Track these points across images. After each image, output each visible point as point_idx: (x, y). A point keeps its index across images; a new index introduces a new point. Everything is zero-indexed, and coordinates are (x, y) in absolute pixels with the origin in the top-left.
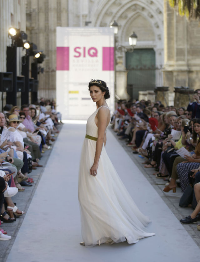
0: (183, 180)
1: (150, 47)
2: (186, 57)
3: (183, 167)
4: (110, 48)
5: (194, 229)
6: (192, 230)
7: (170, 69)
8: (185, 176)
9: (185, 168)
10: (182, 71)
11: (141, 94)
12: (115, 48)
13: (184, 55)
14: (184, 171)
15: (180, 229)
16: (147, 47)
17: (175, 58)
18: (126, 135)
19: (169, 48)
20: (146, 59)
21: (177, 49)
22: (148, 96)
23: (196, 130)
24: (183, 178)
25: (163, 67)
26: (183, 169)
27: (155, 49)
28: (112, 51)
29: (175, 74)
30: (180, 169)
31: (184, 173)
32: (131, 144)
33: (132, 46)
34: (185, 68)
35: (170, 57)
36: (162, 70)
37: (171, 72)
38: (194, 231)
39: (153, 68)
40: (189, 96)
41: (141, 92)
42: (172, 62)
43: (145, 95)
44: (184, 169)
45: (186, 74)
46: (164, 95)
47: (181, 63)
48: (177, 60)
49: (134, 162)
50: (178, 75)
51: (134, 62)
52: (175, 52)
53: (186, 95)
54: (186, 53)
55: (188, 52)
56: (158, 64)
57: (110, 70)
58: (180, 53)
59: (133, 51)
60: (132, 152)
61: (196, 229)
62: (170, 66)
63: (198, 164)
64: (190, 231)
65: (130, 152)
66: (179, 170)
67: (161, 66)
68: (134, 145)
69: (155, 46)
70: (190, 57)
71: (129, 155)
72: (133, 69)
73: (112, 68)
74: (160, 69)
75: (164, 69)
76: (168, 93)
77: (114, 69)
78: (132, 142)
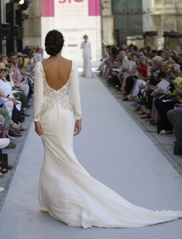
0: (177, 126)
7: (157, 13)
10: (170, 15)
11: (129, 40)
14: (178, 116)
15: (176, 177)
20: (132, 3)
22: (136, 41)
24: (177, 124)
25: (151, 11)
26: (177, 115)
29: (163, 18)
30: (174, 114)
31: (178, 119)
32: (121, 91)
34: (173, 11)
35: (157, 1)
36: (150, 14)
37: (159, 16)
39: (140, 12)
40: (179, 40)
41: (129, 38)
42: (160, 6)
43: (132, 40)
44: (178, 114)
45: (174, 17)
46: (153, 40)
47: (168, 6)
48: (165, 4)
49: (125, 109)
50: (166, 19)
51: (120, 7)
53: (176, 40)
56: (145, 8)
57: (96, 15)
60: (122, 100)
62: (158, 9)
67: (148, 10)
68: (124, 92)
71: (119, 102)
72: (120, 14)
73: (98, 13)
75: (151, 13)
76: (157, 38)
77: (101, 15)
78: (121, 89)
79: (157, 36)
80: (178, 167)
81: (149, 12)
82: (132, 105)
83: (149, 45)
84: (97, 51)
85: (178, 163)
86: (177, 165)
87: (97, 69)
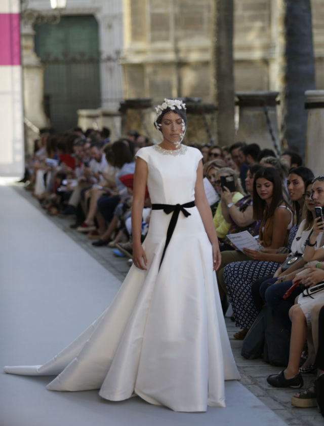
0: (239, 299)
1: (86, 12)
2: (172, 33)
3: (238, 270)
4: (11, 16)
5: (285, 406)
6: (282, 407)
7: (136, 59)
8: (243, 291)
9: (242, 274)
10: (163, 65)
11: (83, 116)
12: (20, 16)
13: (168, 29)
14: (240, 279)
15: (255, 407)
16: (80, 12)
17: (148, 35)
18: (72, 207)
19: (135, 13)
20: (78, 39)
21: (153, 16)
23: (263, 194)
24: (239, 296)
25: (122, 55)
26: (238, 277)
27: (99, 16)
28: (15, 22)
29: (149, 70)
30: (233, 275)
31: (241, 285)
32: (86, 226)
33: (56, 9)
34: (170, 57)
35: (136, 34)
36: (121, 62)
37: (140, 67)
38: (286, 409)
39: (94, 59)
40: (204, 118)
41: (83, 112)
42: (141, 45)
43: (91, 117)
44: (240, 276)
45: (173, 69)
46: (142, 118)
47: (160, 45)
48: (153, 40)
49: (102, 264)
50: (155, 73)
51: (53, 46)
52: (147, 21)
53: (197, 117)
54: (172, 24)
55: (177, 22)
57: (12, 63)
58: (159, 23)
59: (58, 21)
60: (90, 244)
61: (289, 405)
62: (139, 52)
63: (271, 264)
64: (277, 409)
65: (85, 242)
66: (230, 278)
67: (118, 53)
68: (93, 228)
69: (98, 9)
70: (180, 33)
71: (86, 250)
72: (56, 61)
73: (16, 60)
74: (117, 59)
75: (124, 58)
76: (149, 113)
77: (20, 63)
78: (87, 221)
79: (149, 110)
80: (251, 385)
81: (120, 59)
82: (116, 256)
83: (134, 127)
84: (14, 141)
85: (251, 377)
86: (249, 381)
87: (19, 179)
